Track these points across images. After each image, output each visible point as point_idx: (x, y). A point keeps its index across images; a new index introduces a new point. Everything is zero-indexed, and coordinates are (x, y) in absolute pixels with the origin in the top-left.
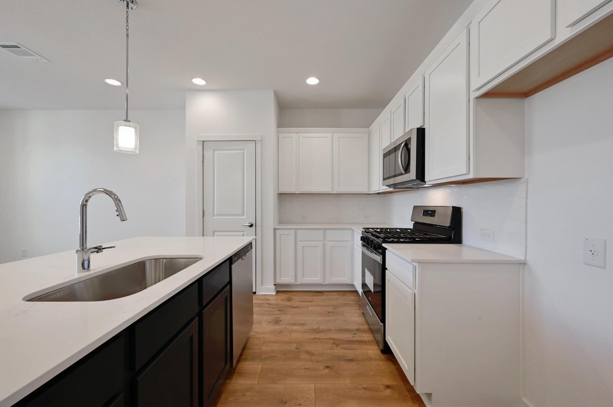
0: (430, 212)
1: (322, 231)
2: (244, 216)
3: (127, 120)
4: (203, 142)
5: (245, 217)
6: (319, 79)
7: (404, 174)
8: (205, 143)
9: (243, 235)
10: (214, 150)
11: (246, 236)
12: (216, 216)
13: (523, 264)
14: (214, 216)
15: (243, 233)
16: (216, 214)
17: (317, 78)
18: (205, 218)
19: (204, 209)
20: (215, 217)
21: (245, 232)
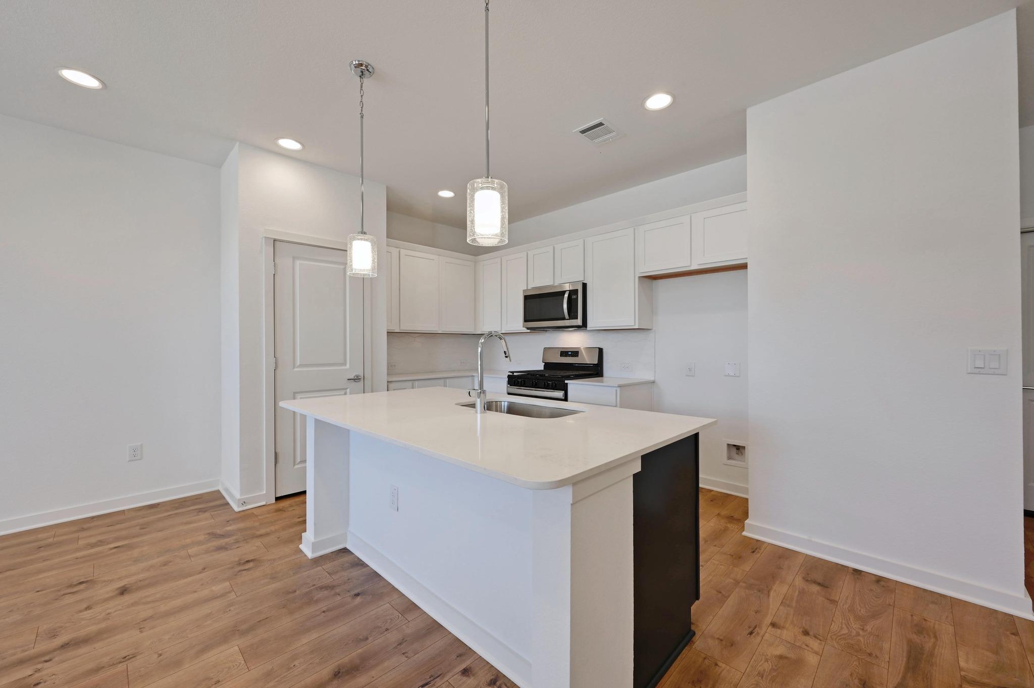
0: (570, 353)
1: (443, 380)
2: (346, 365)
3: (363, 233)
4: (275, 240)
5: (348, 366)
6: (454, 193)
7: (568, 319)
8: (277, 243)
9: (345, 394)
10: (294, 258)
11: (350, 394)
12: (298, 367)
13: (653, 382)
14: (294, 367)
15: (345, 391)
16: (298, 363)
17: (450, 191)
18: (278, 372)
20: (296, 369)
21: (349, 389)
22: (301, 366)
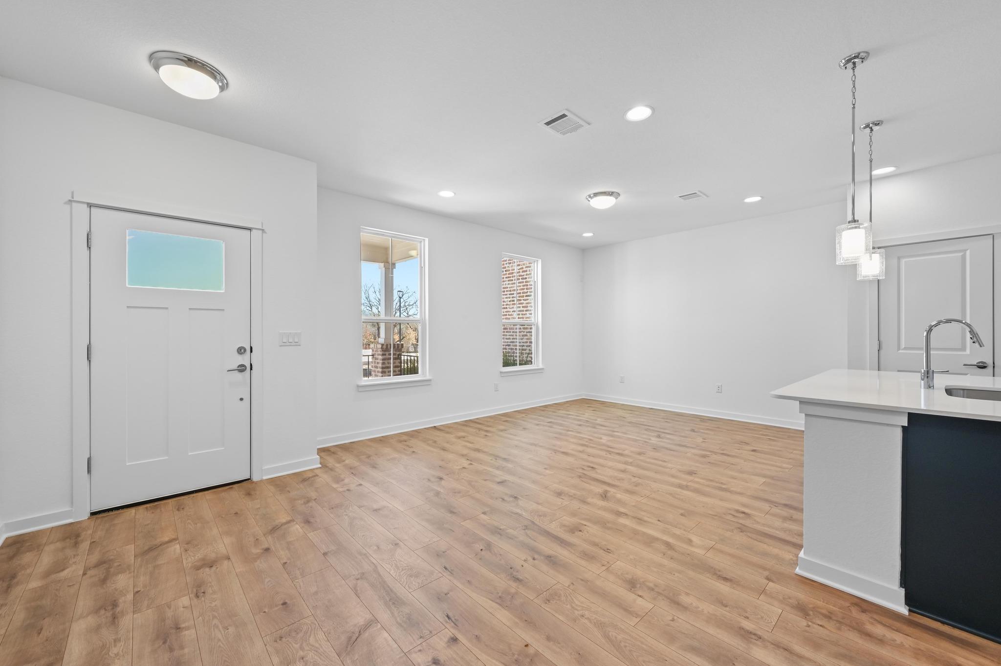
2: (965, 351)
5: (968, 352)
12: (903, 349)
14: (899, 349)
16: (903, 346)
18: (882, 352)
19: (882, 339)
20: (900, 351)
22: (905, 349)
